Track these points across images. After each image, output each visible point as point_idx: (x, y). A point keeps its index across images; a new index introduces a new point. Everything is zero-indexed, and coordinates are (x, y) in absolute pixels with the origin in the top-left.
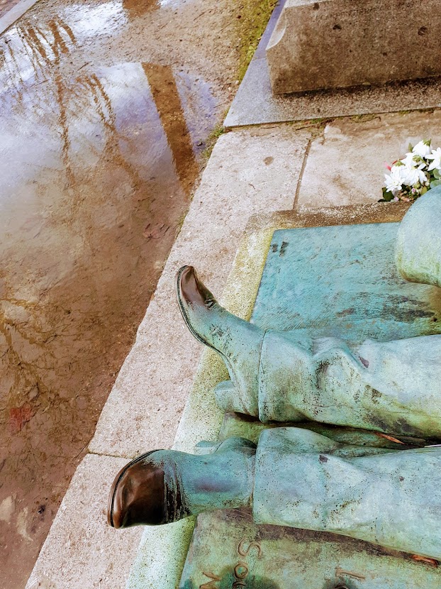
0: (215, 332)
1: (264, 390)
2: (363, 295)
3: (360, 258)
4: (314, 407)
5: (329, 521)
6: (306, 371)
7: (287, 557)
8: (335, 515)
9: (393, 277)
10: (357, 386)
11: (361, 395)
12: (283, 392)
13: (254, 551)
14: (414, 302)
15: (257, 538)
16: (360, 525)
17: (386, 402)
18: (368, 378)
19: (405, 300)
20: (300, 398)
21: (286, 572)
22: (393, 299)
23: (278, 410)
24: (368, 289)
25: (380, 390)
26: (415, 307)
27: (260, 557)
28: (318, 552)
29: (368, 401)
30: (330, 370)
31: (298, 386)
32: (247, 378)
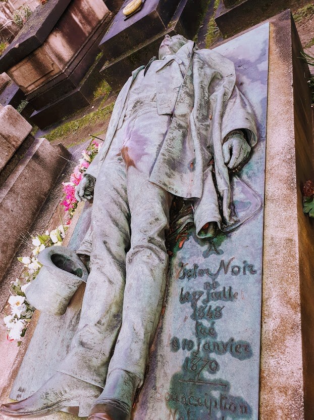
0: (45, 396)
1: (85, 378)
2: (63, 341)
3: (46, 343)
4: (101, 354)
5: (140, 337)
6: (81, 352)
7: (163, 371)
8: (138, 334)
9: (59, 327)
10: (94, 330)
11: (99, 330)
12: (89, 367)
13: (160, 389)
14: (73, 318)
15: (155, 389)
16: (143, 324)
17: (104, 319)
18: (92, 324)
19: (71, 321)
20: (94, 360)
21: (168, 371)
22: (69, 326)
23: (99, 375)
24: (61, 339)
25: (98, 320)
26: (76, 317)
27: (163, 386)
28: (161, 355)
29: (103, 328)
30: (84, 341)
31: (88, 358)
32: (77, 388)
